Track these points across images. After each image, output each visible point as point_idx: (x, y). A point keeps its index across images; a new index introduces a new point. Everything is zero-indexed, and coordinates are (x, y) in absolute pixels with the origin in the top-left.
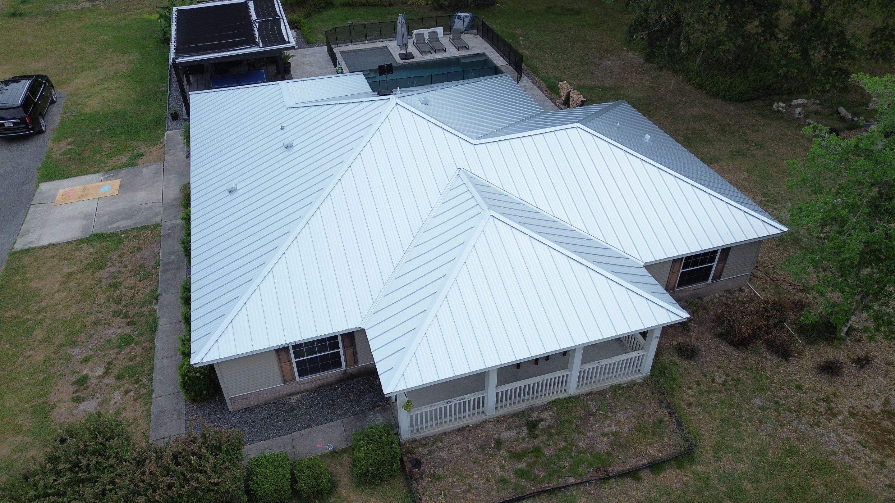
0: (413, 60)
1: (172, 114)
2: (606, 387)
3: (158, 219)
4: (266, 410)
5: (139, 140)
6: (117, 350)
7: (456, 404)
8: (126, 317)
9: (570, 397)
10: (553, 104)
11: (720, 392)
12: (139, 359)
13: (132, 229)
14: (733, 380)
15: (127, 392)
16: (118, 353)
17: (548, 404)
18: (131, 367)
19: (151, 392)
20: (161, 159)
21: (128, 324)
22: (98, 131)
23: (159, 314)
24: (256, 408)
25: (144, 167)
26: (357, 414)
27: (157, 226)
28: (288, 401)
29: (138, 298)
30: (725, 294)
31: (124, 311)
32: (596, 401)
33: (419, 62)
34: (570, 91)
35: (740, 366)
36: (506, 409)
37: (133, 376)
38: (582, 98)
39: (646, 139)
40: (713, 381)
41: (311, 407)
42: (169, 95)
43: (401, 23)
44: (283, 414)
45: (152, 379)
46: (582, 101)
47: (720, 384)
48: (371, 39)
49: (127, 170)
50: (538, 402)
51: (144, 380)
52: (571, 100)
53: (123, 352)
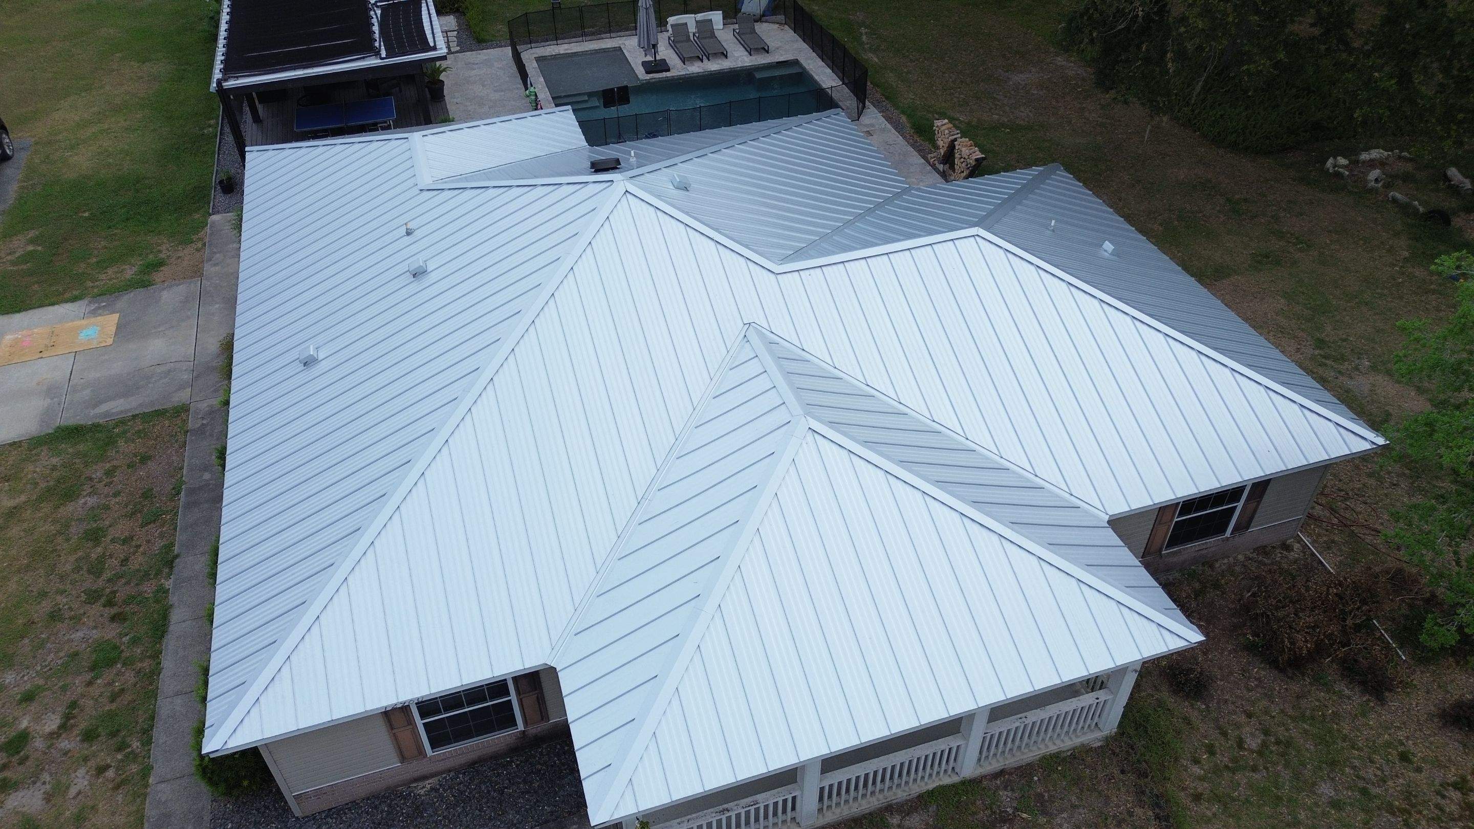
0: (668, 74)
1: (221, 182)
2: (1031, 758)
3: (184, 396)
4: (367, 813)
5: (159, 233)
6: (88, 677)
7: (740, 813)
8: (110, 603)
9: (963, 783)
10: (923, 161)
11: (1254, 769)
12: (128, 697)
13: (134, 417)
14: (1278, 742)
15: (101, 770)
16: (90, 684)
17: (920, 797)
18: (111, 715)
19: (146, 772)
20: (197, 272)
21: (113, 619)
22: (86, 214)
23: (173, 599)
24: (350, 809)
25: (164, 289)
26: (546, 822)
27: (182, 410)
28: (413, 791)
29: (138, 562)
30: (1255, 555)
31: (108, 591)
32: (1012, 790)
33: (680, 78)
34: (955, 140)
35: (1291, 712)
36: (838, 811)
37: (113, 734)
38: (978, 153)
39: (1106, 251)
40: (1240, 743)
41: (456, 805)
42: (220, 143)
43: (644, 6)
44: (402, 821)
45: (149, 742)
46: (977, 160)
47: (1252, 751)
48: (593, 34)
49: (132, 294)
50: (900, 795)
51: (136, 744)
52: (957, 155)
53: (99, 681)
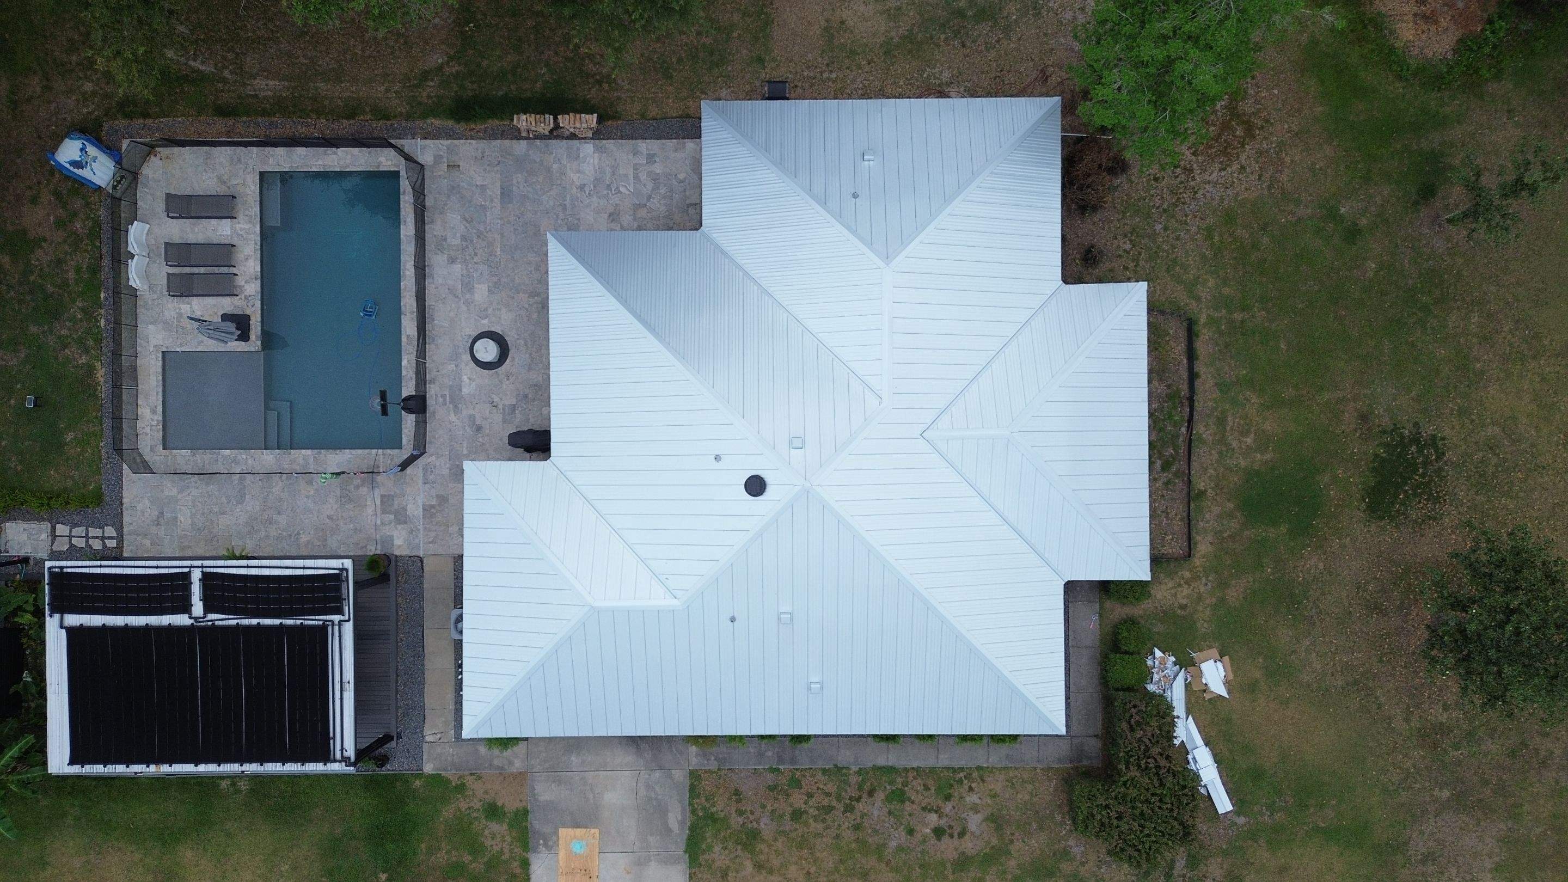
3: (680, 773)
5: (438, 811)
6: (907, 804)
8: (858, 799)
12: (929, 782)
13: (689, 804)
14: (1131, 233)
16: (913, 802)
18: (938, 789)
19: (979, 768)
20: (517, 777)
21: (870, 796)
23: (868, 765)
25: (536, 800)
27: (694, 775)
29: (830, 787)
31: (848, 802)
35: (1120, 216)
37: (951, 786)
45: (962, 768)
49: (536, 822)
51: (961, 775)
53: (913, 798)
